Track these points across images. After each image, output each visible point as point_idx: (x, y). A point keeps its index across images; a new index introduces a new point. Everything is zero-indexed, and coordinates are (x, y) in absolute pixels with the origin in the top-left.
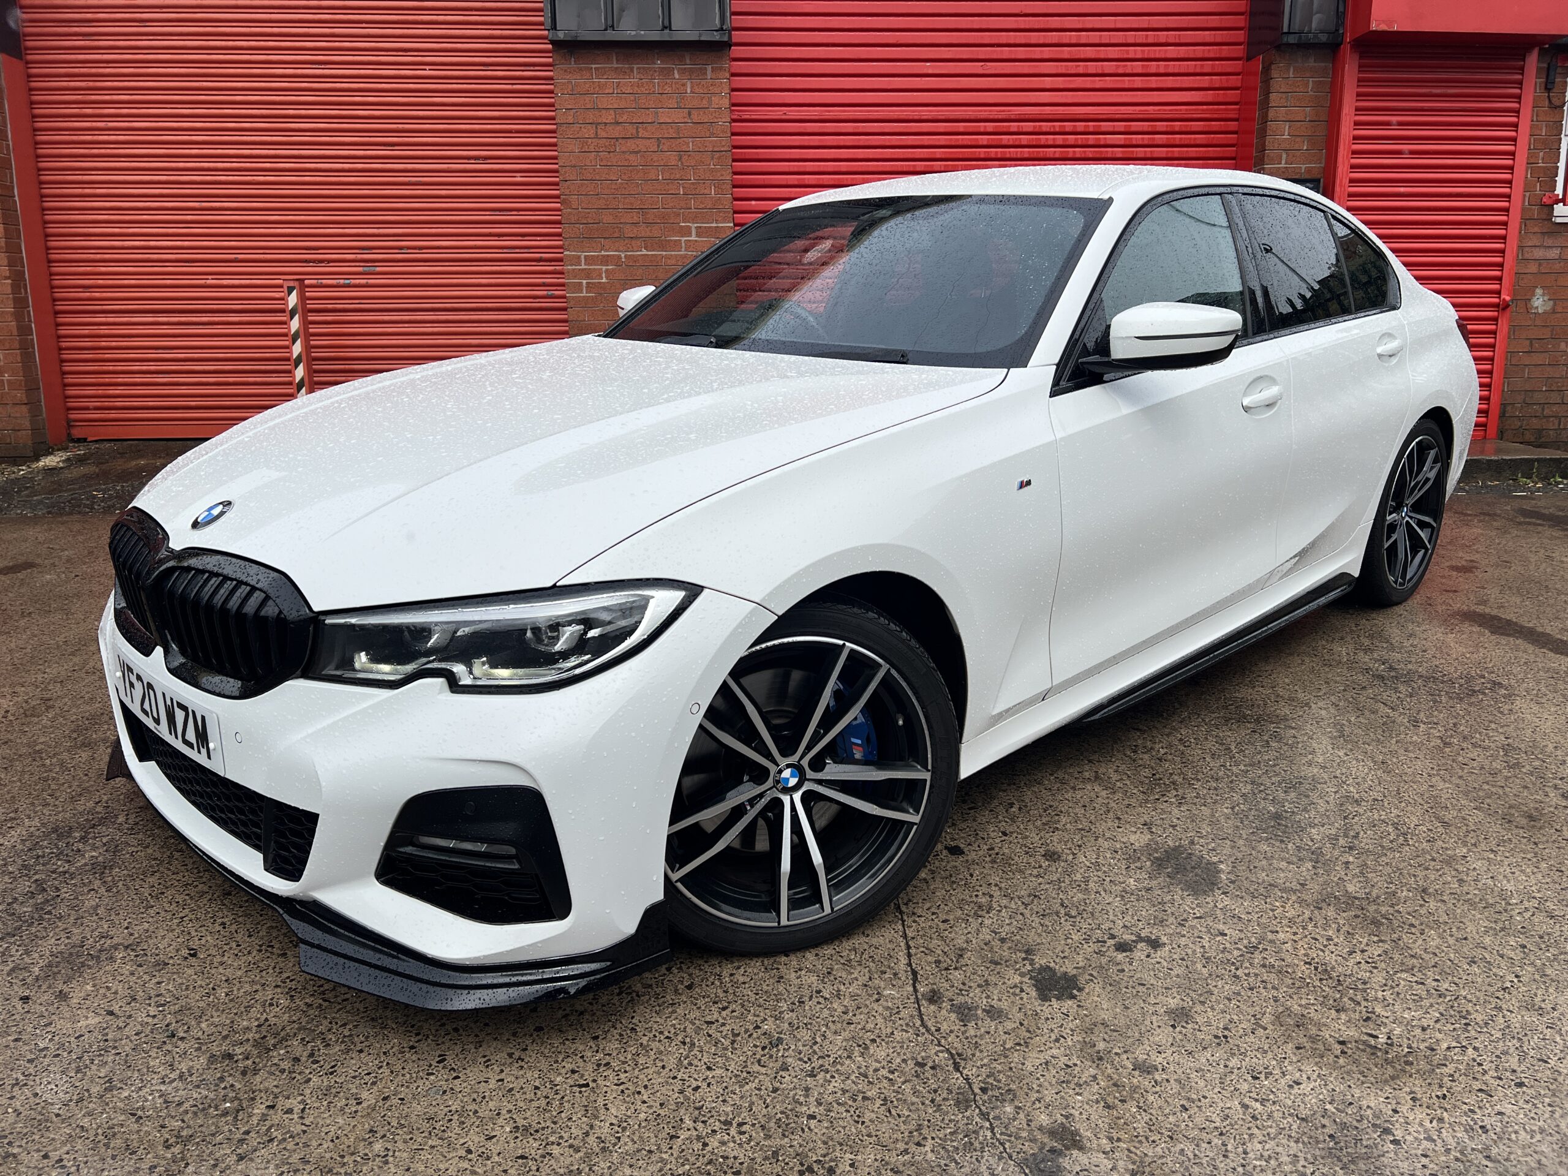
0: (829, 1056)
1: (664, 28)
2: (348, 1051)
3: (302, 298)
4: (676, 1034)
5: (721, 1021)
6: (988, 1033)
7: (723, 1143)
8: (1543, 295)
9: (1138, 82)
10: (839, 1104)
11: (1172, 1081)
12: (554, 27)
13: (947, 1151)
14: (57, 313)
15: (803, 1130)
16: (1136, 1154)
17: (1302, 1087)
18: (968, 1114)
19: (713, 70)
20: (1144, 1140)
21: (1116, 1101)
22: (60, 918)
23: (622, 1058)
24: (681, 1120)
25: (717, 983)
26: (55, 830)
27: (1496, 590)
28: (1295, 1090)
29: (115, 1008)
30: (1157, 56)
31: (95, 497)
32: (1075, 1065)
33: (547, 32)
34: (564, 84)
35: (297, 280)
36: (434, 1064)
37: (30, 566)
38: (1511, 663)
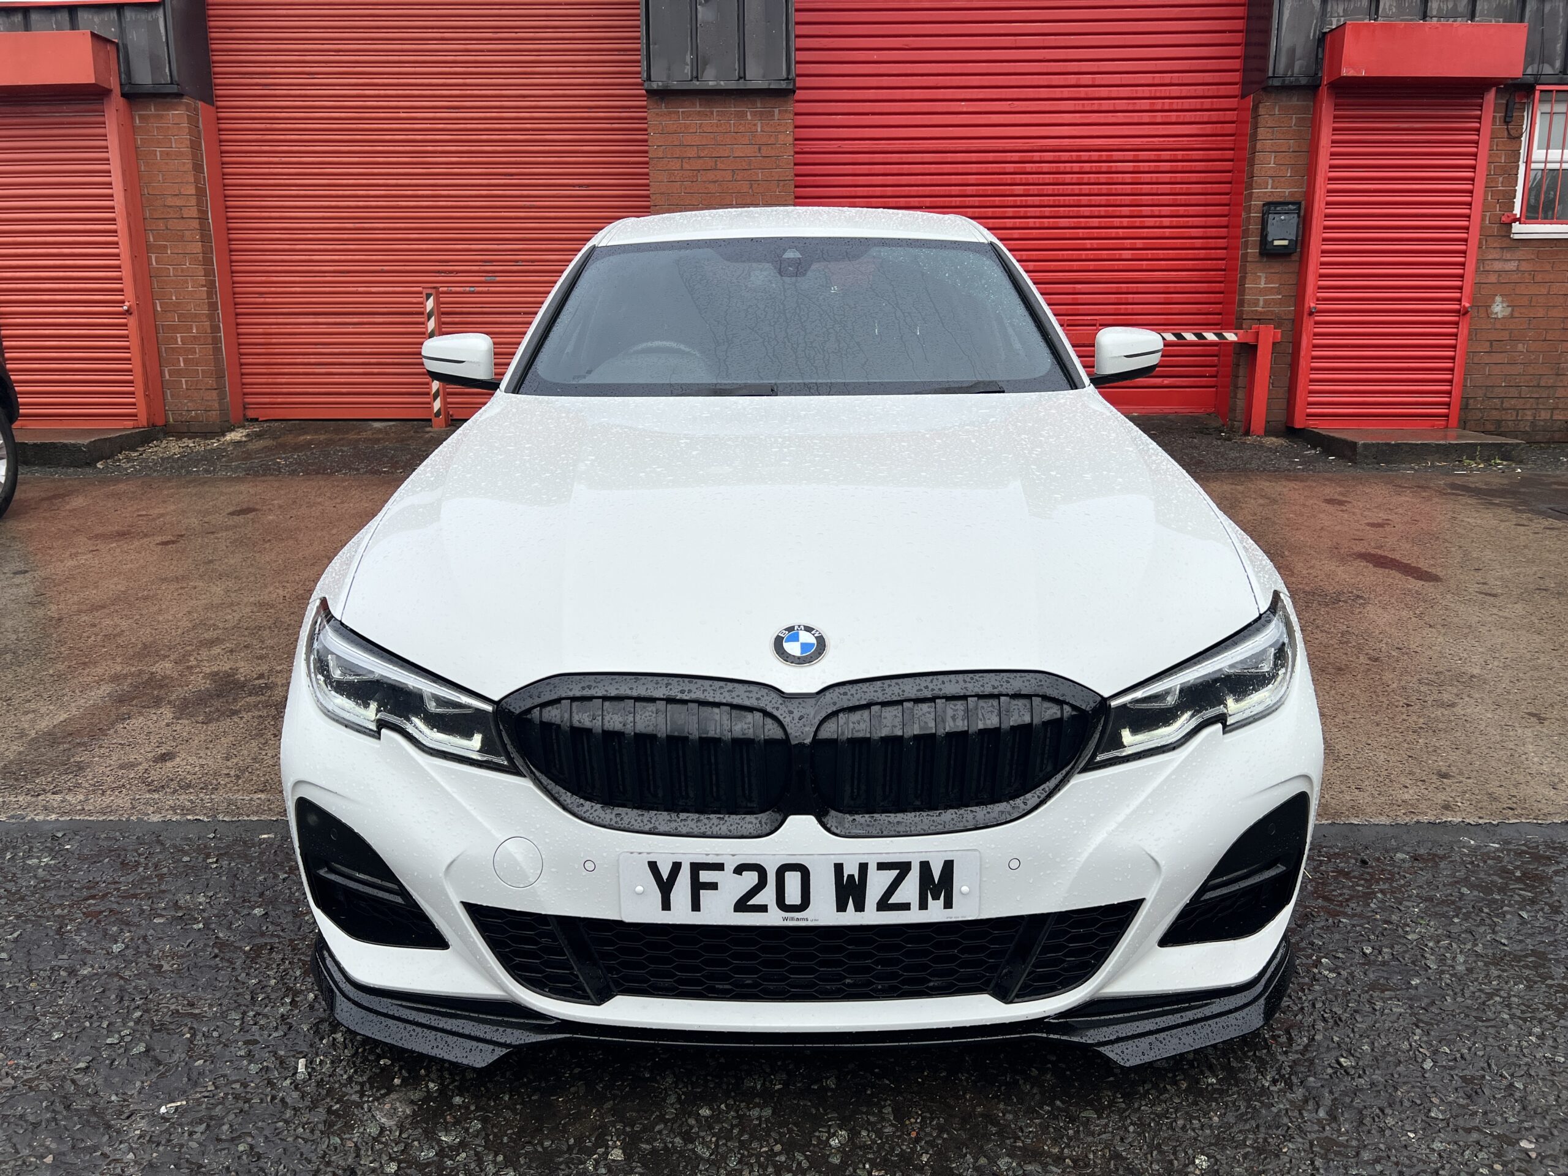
1: (740, 78)
3: (438, 303)
8: (1503, 302)
9: (1146, 117)
12: (649, 78)
14: (237, 314)
19: (780, 111)
27: (1396, 539)
30: (1163, 95)
31: (279, 463)
33: (643, 81)
34: (656, 125)
35: (434, 288)
37: (254, 510)
38: (1377, 585)
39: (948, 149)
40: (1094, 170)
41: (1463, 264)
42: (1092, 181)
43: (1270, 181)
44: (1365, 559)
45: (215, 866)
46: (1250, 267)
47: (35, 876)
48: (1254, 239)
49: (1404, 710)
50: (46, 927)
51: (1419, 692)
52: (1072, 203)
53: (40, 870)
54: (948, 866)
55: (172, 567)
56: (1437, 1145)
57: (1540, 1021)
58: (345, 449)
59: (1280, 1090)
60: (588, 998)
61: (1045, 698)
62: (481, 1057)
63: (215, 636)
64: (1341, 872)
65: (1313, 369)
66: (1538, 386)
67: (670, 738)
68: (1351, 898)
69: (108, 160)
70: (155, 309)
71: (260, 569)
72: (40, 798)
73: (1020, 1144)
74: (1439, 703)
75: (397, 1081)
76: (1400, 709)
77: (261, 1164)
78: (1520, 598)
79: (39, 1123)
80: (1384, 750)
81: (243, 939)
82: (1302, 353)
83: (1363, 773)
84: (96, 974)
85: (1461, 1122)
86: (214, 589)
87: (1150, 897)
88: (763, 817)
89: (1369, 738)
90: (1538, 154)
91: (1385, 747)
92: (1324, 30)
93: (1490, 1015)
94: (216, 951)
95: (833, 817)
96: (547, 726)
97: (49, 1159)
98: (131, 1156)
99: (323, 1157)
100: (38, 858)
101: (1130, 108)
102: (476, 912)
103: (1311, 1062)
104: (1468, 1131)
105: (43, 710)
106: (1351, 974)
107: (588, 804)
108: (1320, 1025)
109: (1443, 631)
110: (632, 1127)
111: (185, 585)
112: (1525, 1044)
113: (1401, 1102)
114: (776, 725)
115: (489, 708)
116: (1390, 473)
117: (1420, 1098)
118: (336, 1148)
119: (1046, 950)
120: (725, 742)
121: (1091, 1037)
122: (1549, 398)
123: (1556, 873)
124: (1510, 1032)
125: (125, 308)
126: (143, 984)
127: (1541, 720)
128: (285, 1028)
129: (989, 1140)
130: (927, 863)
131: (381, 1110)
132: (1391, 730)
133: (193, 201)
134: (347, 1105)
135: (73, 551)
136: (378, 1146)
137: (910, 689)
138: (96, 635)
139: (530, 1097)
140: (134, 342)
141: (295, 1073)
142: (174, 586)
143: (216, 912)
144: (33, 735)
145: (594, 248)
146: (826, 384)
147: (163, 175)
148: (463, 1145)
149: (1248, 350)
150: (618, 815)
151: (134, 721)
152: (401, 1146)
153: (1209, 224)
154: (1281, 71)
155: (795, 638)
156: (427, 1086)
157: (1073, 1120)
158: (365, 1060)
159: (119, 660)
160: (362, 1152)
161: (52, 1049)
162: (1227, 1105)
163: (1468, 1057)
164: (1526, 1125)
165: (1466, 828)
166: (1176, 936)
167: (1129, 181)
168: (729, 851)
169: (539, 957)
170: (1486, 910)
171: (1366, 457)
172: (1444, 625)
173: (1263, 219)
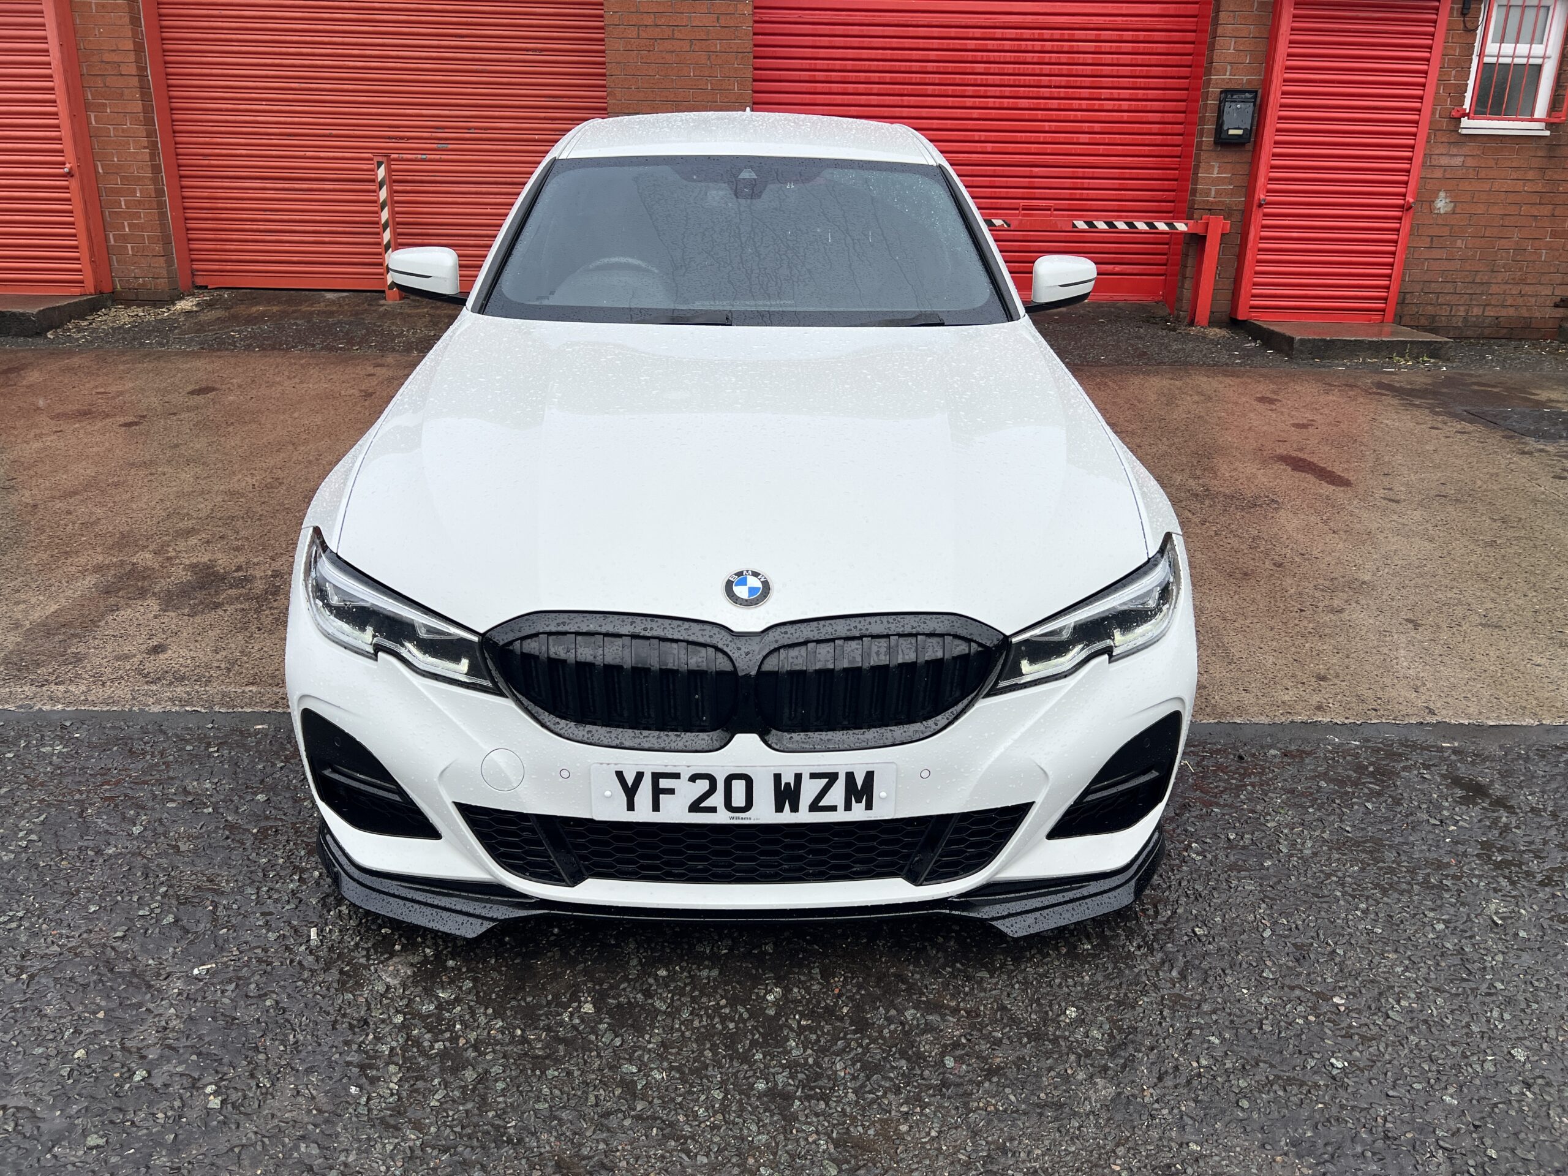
3: (389, 171)
8: (1446, 198)
14: (181, 177)
27: (1317, 441)
31: (233, 336)
35: (385, 155)
37: (213, 389)
38: (1292, 489)
41: (1410, 159)
43: (1229, 68)
44: (1285, 461)
45: (216, 755)
46: (1204, 156)
47: (51, 763)
48: (1210, 127)
49: (1297, 615)
50: (69, 811)
51: (1313, 597)
53: (55, 758)
54: (870, 776)
55: (138, 451)
56: (1265, 1000)
57: (1367, 898)
58: (299, 322)
59: (1143, 954)
60: (564, 881)
61: (956, 636)
62: (472, 930)
63: (190, 526)
64: (1220, 767)
65: (1258, 261)
66: (1473, 282)
67: (635, 669)
68: (1226, 789)
69: (42, 13)
70: (97, 172)
71: (226, 454)
72: (44, 688)
73: (924, 999)
74: (1329, 609)
75: (397, 947)
76: (1294, 614)
77: (286, 1016)
78: (1420, 504)
79: (88, 985)
80: (1274, 654)
81: (250, 822)
82: (1250, 245)
83: (1252, 675)
84: (120, 854)
85: (1287, 982)
86: (183, 476)
87: (1039, 800)
88: (715, 734)
89: (1262, 642)
90: (1492, 48)
91: (1275, 651)
93: (1326, 892)
94: (227, 833)
95: (774, 735)
96: (528, 657)
97: (101, 1015)
98: (172, 1011)
99: (339, 1010)
100: (51, 745)
102: (465, 810)
103: (1172, 930)
104: (1292, 988)
105: (33, 600)
106: (1216, 857)
107: (563, 722)
108: (1183, 900)
109: (1344, 537)
110: (601, 985)
111: (154, 471)
112: (1351, 917)
113: (1241, 964)
114: (726, 658)
115: (475, 639)
116: (1323, 369)
117: (1257, 961)
118: (349, 1003)
119: (950, 843)
120: (681, 673)
121: (986, 913)
122: (1482, 294)
123: (1404, 768)
124: (1339, 907)
125: (66, 170)
126: (164, 862)
127: (1417, 626)
128: (296, 901)
129: (899, 996)
130: (852, 773)
131: (386, 972)
132: (1283, 634)
133: (132, 57)
134: (356, 968)
135: (38, 431)
136: (385, 1001)
137: (842, 629)
138: (74, 523)
139: (513, 960)
140: (77, 206)
141: (309, 941)
142: (143, 472)
143: (222, 797)
144: (28, 626)
145: (554, 161)
146: (778, 312)
147: (100, 29)
148: (458, 1001)
149: (1197, 240)
150: (589, 732)
151: (123, 613)
152: (405, 1001)
153: (1167, 109)
155: (743, 582)
156: (424, 951)
157: (969, 978)
158: (368, 929)
159: (99, 550)
160: (372, 1006)
161: (90, 920)
162: (1097, 967)
163: (1301, 928)
164: (1341, 984)
165: (1332, 727)
166: (1061, 830)
167: (1090, 61)
168: (684, 763)
169: (521, 848)
170: (1337, 801)
171: (1302, 352)
172: (1346, 532)
173: (1220, 107)
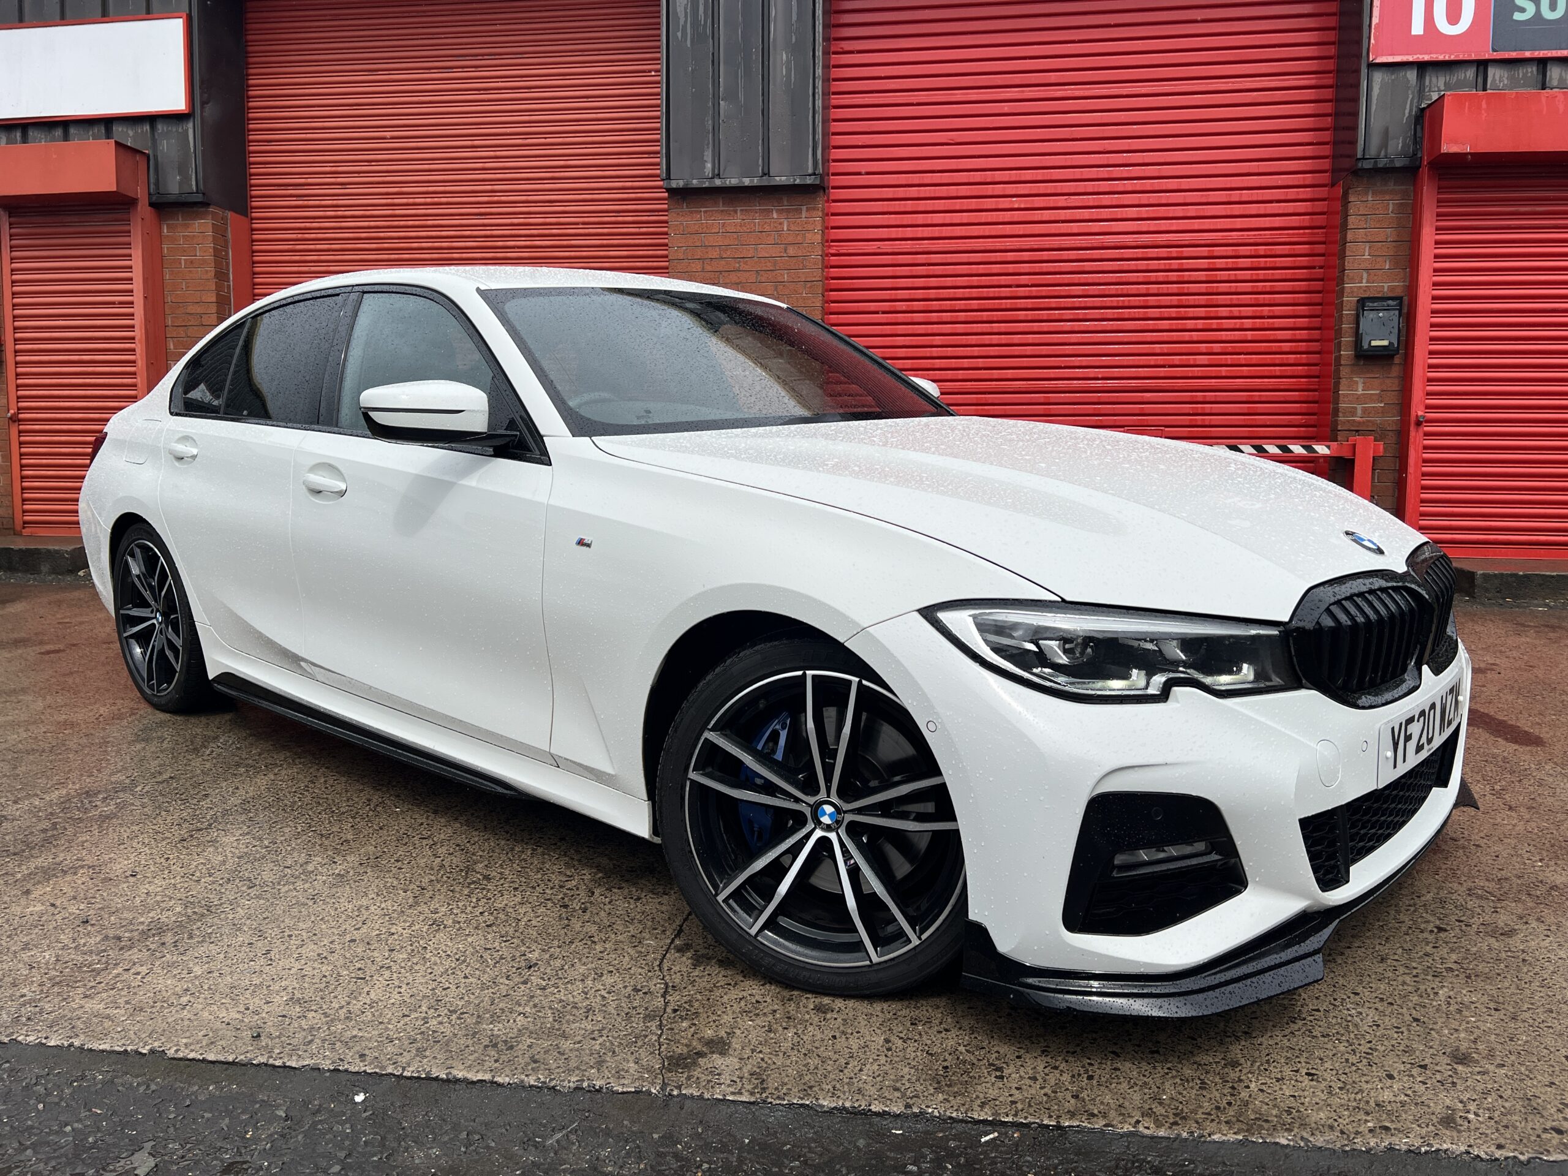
0: (566, 978)
1: (764, 174)
2: (203, 941)
4: (456, 953)
5: (498, 948)
6: (709, 975)
7: (441, 1023)
10: (550, 1008)
11: (839, 1020)
12: (668, 177)
13: (612, 1044)
15: (509, 1021)
16: (766, 1063)
17: (948, 1033)
18: (649, 1024)
19: (808, 210)
20: (781, 1054)
21: (780, 1028)
22: (55, 847)
23: (403, 964)
24: (420, 1007)
25: (514, 925)
26: (87, 792)
28: (943, 1035)
29: (58, 903)
32: (765, 1002)
33: (661, 183)
34: (676, 225)
36: (259, 955)
39: (997, 248)
40: (1162, 267)
42: (1161, 279)
43: (1365, 275)
46: (1344, 371)
48: (1347, 339)
49: (1431, 937)
51: (1463, 908)
52: (1137, 304)
65: (1424, 488)
69: (131, 268)
74: (1490, 929)
76: (1426, 935)
80: (1378, 1005)
82: (1411, 468)
83: (1329, 1046)
89: (1361, 982)
91: (1382, 1000)
92: (1423, 106)
101: (1204, 200)
109: (1527, 816)
116: (1515, 609)
133: (213, 309)
147: (187, 283)
149: (1343, 465)
153: (1298, 325)
154: (1372, 152)
165: (1469, 1165)
167: (1204, 279)
172: (1530, 808)
173: (1357, 317)
